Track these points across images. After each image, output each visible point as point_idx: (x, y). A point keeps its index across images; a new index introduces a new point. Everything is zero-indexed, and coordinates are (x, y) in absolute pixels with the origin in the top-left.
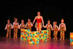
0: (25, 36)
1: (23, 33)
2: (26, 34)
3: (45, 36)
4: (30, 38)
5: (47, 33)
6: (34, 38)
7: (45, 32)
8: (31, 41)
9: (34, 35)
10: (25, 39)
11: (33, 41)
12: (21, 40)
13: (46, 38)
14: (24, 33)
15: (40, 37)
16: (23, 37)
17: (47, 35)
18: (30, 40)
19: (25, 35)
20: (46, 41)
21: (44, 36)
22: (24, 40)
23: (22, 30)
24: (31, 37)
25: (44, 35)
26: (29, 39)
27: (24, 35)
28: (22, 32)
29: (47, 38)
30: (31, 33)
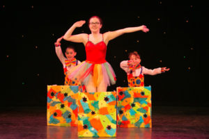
0: (63, 110)
1: (55, 99)
2: (66, 103)
3: (138, 110)
4: (83, 116)
5: (147, 97)
6: (97, 116)
7: (140, 92)
8: (85, 127)
9: (95, 104)
10: (62, 122)
11: (93, 129)
12: (48, 124)
13: (142, 114)
14: (58, 100)
15: (121, 112)
16: (55, 115)
17: (145, 105)
18: (81, 123)
19: (63, 106)
20: (143, 125)
21: (135, 109)
22: (59, 125)
23: (51, 89)
24: (86, 111)
25: (133, 105)
26: (79, 119)
27: (58, 107)
28: (53, 94)
29: (145, 116)
30: (85, 100)
